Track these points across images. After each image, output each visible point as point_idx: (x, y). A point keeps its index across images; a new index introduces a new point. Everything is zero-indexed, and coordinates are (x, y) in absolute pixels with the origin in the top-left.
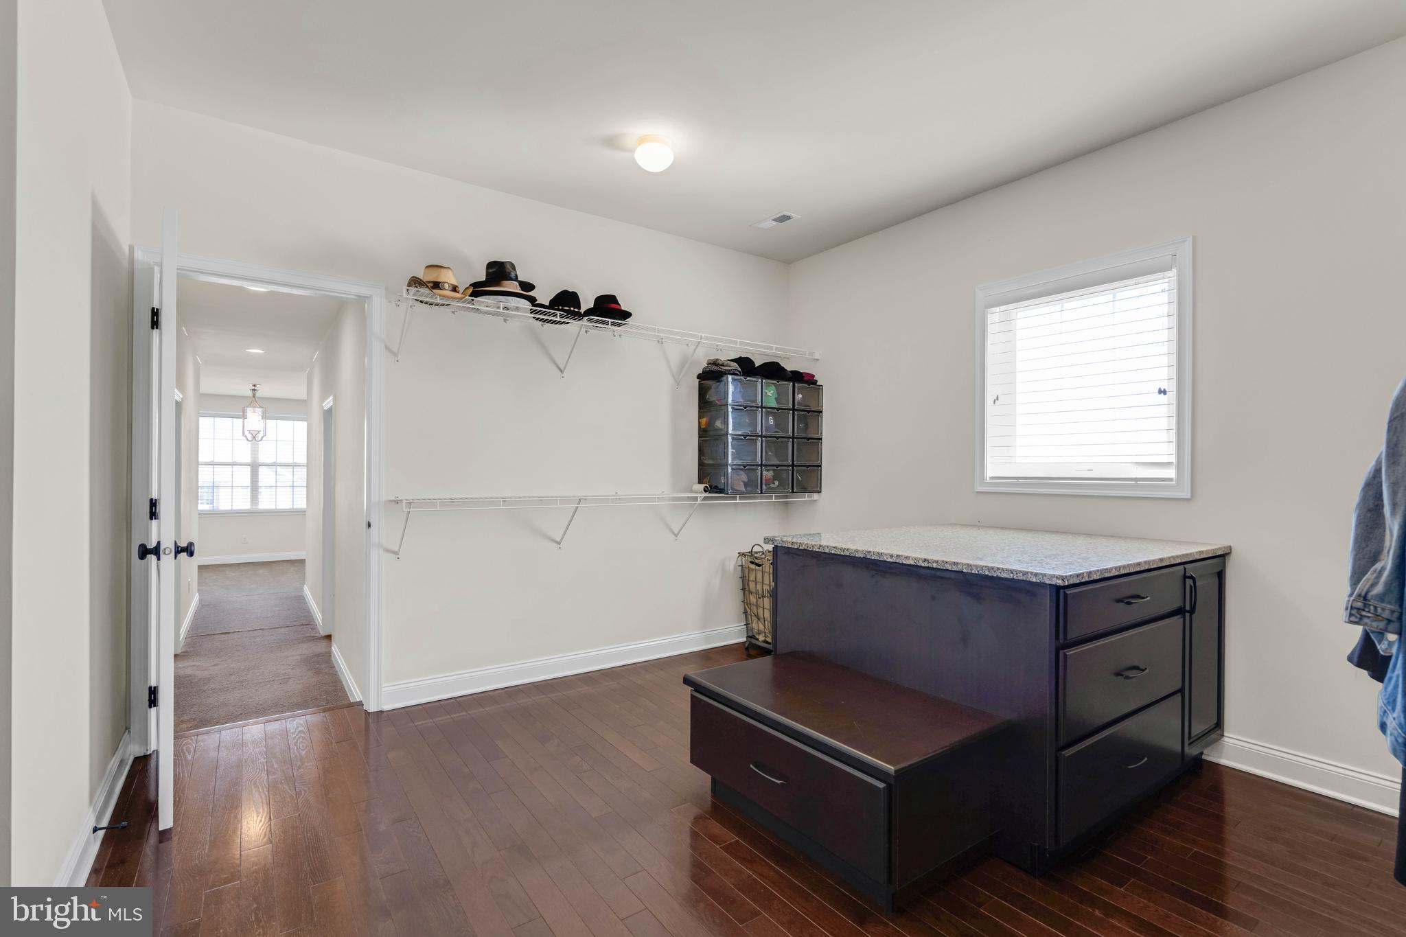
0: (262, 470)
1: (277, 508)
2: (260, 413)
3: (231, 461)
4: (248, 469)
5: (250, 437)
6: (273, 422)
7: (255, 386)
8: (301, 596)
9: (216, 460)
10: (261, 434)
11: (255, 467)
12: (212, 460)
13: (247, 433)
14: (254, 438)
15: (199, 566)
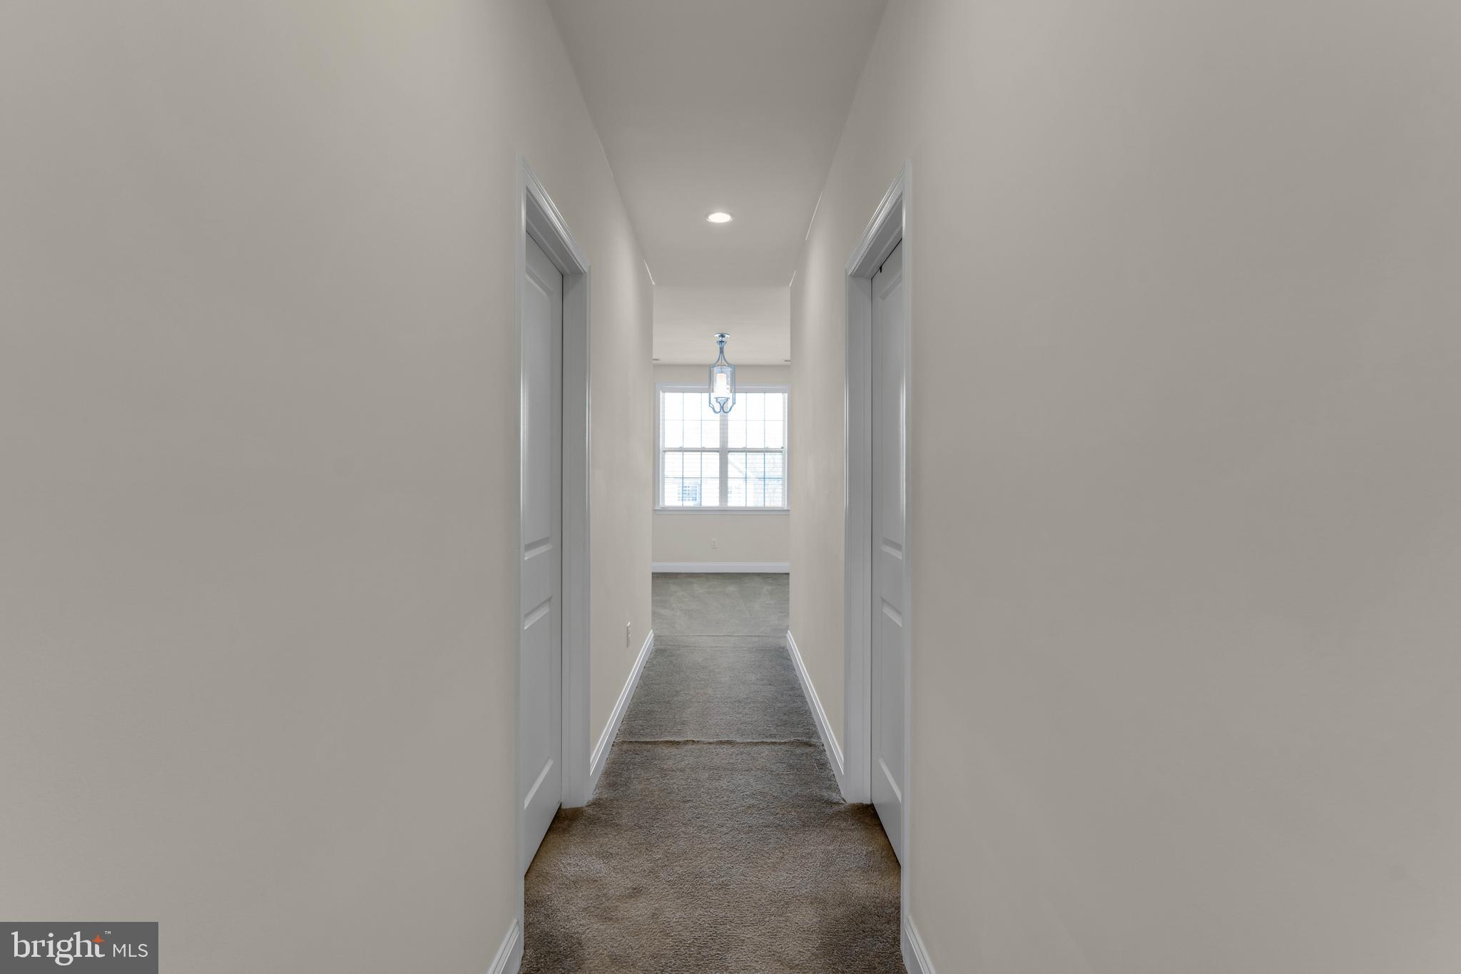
0: (731, 457)
1: (748, 505)
2: (729, 374)
3: (699, 447)
4: (716, 456)
5: (717, 408)
6: (743, 395)
7: (722, 336)
8: (783, 648)
9: (687, 446)
10: (730, 403)
11: (724, 452)
12: (681, 446)
13: (713, 401)
14: (723, 409)
15: (653, 573)
